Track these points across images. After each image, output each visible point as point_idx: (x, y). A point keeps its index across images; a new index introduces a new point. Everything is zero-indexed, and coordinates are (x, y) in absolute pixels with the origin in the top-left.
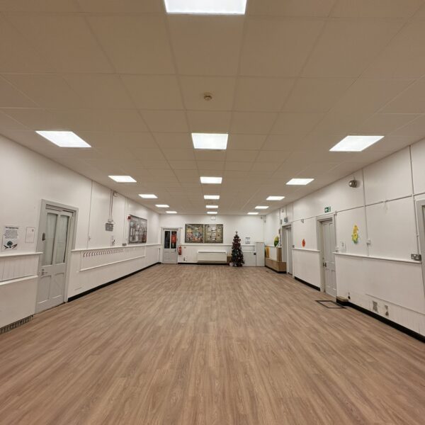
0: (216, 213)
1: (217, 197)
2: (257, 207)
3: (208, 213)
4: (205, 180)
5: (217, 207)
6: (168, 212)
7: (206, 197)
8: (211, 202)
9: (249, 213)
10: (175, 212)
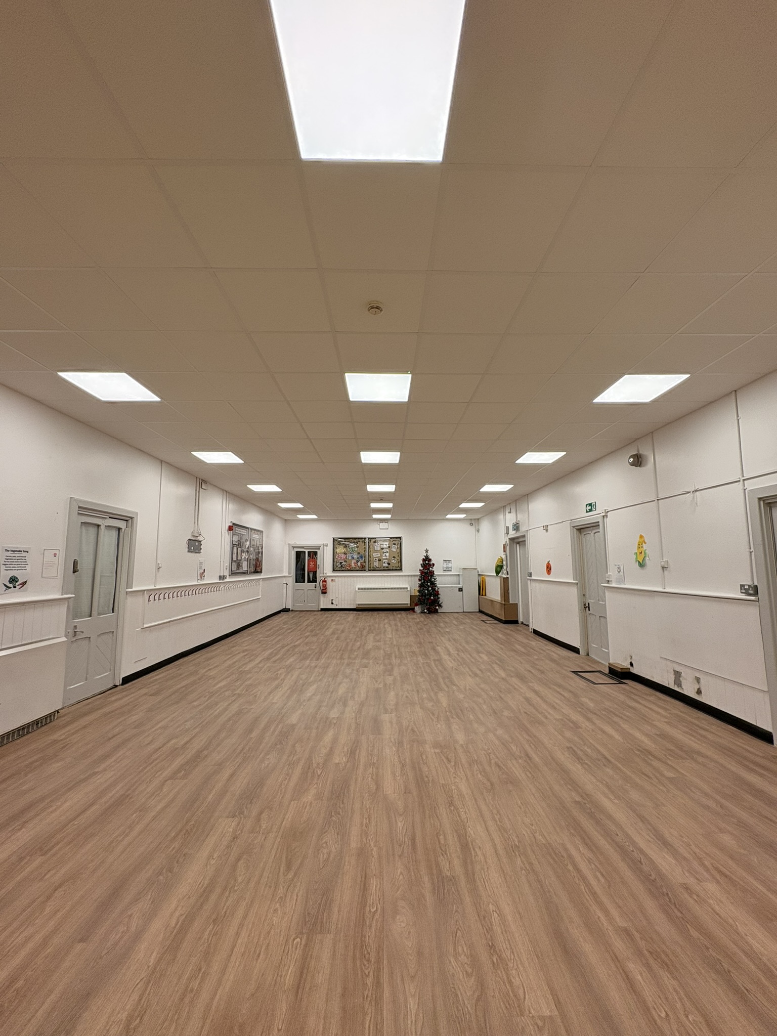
0: (389, 516)
1: (391, 488)
2: (464, 505)
3: (375, 516)
4: (369, 457)
5: (390, 505)
6: (301, 517)
7: (371, 488)
8: (381, 497)
9: (449, 516)
10: (314, 517)
